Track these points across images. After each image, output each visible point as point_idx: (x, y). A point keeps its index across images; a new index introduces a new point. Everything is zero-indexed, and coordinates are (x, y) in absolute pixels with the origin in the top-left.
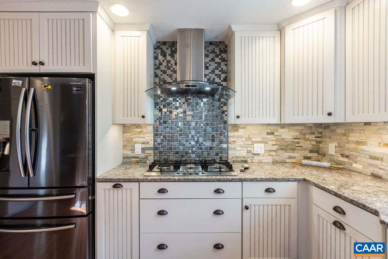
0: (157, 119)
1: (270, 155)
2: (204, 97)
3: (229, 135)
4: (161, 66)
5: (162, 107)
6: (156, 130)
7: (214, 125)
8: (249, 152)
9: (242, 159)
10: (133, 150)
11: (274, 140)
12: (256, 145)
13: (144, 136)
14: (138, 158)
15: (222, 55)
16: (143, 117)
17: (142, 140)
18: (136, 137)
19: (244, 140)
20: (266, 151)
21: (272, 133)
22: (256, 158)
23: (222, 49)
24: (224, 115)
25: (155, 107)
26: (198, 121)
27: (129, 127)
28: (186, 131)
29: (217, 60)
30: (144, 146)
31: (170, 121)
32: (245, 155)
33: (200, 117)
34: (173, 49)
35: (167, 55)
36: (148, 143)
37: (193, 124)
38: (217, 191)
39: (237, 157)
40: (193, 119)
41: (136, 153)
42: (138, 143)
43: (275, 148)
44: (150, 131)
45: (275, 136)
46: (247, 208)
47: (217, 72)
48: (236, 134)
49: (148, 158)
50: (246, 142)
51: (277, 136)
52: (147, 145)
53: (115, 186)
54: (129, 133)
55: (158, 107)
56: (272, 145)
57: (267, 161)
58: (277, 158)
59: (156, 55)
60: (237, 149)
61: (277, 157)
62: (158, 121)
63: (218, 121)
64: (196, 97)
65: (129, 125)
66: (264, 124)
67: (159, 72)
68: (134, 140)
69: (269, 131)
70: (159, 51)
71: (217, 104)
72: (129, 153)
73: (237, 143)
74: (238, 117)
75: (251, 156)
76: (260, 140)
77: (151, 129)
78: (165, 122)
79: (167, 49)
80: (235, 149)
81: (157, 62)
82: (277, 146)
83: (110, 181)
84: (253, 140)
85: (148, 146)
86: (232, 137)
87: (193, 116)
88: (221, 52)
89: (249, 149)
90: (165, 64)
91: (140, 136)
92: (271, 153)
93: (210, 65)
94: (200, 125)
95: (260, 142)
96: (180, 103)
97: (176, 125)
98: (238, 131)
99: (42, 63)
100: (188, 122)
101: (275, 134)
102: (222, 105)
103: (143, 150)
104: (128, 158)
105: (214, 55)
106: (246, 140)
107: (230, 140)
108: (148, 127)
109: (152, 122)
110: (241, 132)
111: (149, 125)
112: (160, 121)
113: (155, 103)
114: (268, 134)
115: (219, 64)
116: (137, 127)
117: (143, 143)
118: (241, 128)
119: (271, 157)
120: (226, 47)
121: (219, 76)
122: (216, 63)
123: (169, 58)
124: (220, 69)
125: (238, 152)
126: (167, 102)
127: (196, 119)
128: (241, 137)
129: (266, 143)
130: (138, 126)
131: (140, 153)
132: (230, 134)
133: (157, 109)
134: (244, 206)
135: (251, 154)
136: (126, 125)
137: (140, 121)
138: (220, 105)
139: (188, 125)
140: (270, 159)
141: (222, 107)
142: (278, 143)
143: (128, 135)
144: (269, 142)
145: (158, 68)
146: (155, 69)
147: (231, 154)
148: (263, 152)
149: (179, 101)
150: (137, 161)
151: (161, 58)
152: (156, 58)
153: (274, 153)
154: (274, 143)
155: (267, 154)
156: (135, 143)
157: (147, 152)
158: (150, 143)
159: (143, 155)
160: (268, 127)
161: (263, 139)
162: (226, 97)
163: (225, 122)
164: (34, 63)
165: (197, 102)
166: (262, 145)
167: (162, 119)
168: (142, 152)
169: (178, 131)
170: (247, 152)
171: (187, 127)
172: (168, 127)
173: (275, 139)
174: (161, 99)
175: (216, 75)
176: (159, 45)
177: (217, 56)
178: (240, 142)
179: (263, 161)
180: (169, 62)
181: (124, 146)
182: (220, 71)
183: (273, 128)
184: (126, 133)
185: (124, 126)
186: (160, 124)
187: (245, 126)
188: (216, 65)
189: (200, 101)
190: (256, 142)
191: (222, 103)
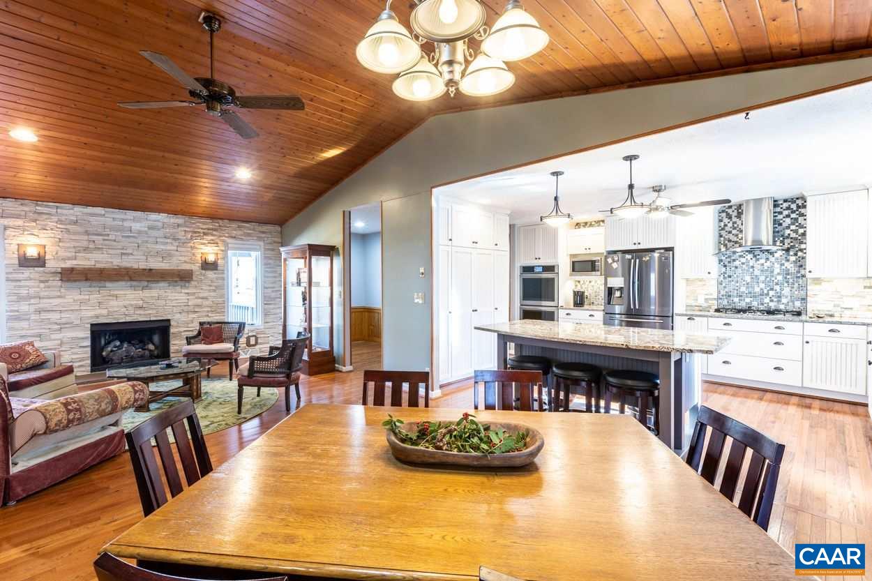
1: (869, 310)
3: (808, 288)
4: (726, 228)
5: (726, 263)
6: (720, 283)
8: (836, 305)
12: (846, 298)
13: (708, 288)
14: (701, 306)
15: (800, 210)
16: (709, 273)
17: (705, 292)
18: (699, 289)
19: (830, 293)
20: (862, 305)
23: (800, 204)
24: (802, 269)
25: (719, 263)
27: (692, 281)
29: (793, 216)
30: (707, 297)
31: (735, 276)
32: (830, 308)
34: (740, 211)
35: (733, 216)
36: (711, 294)
37: (762, 278)
38: (778, 328)
39: (819, 311)
42: (701, 294)
44: (714, 284)
46: (807, 342)
47: (793, 227)
48: (818, 287)
49: (711, 307)
50: (832, 296)
53: (689, 319)
55: (722, 263)
59: (720, 218)
60: (820, 302)
62: (722, 275)
66: (859, 278)
67: (723, 233)
68: (698, 292)
69: (868, 285)
70: (724, 215)
72: (692, 302)
73: (820, 297)
74: (810, 272)
75: (839, 310)
76: (854, 294)
77: (715, 282)
78: (730, 277)
79: (733, 211)
80: (816, 302)
81: (722, 224)
83: (686, 315)
84: (842, 293)
85: (711, 297)
86: (813, 290)
87: (762, 270)
88: (798, 207)
89: (837, 303)
90: (730, 225)
91: (703, 288)
93: (784, 221)
95: (853, 296)
96: (747, 259)
98: (820, 284)
99: (639, 244)
102: (799, 259)
103: (706, 300)
105: (790, 211)
106: (832, 294)
108: (712, 281)
109: (716, 276)
110: (825, 285)
111: (713, 279)
112: (724, 276)
113: (719, 260)
114: (865, 287)
115: (796, 219)
116: (700, 281)
117: (706, 294)
118: (825, 282)
119: (870, 312)
120: (805, 202)
121: (796, 231)
122: (792, 219)
123: (734, 219)
124: (797, 224)
125: (821, 306)
128: (825, 290)
129: (863, 297)
130: (702, 280)
131: (703, 302)
132: (810, 287)
133: (722, 265)
134: (805, 341)
135: (839, 308)
137: (705, 276)
138: (796, 259)
141: (799, 261)
145: (723, 229)
146: (720, 230)
147: (812, 306)
150: (700, 309)
151: (726, 220)
152: (721, 221)
155: (863, 309)
156: (698, 294)
157: (710, 301)
158: (714, 294)
159: (706, 304)
160: (866, 281)
161: (857, 292)
163: (803, 276)
164: (635, 244)
166: (856, 299)
167: (726, 274)
168: (705, 302)
170: (834, 306)
172: (733, 281)
174: (726, 256)
175: (791, 230)
176: (724, 209)
177: (793, 212)
178: (823, 295)
180: (734, 223)
181: (687, 296)
182: (797, 226)
185: (687, 280)
186: (725, 278)
188: (793, 220)
190: (848, 296)
191: (799, 257)
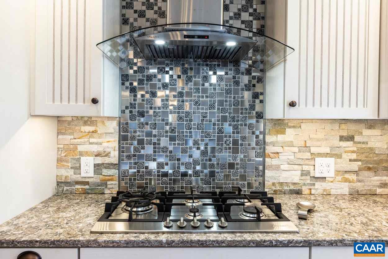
0: (127, 108)
1: (346, 180)
2: (219, 65)
3: (267, 140)
4: (135, 3)
5: (135, 84)
6: (123, 128)
7: (238, 121)
8: (305, 173)
9: (292, 187)
10: (77, 169)
11: (353, 152)
12: (318, 160)
13: (100, 140)
14: (87, 183)
16: (95, 101)
17: (95, 149)
18: (84, 143)
19: (296, 150)
20: (337, 172)
21: (351, 138)
22: (318, 185)
24: (257, 101)
25: (123, 84)
26: (206, 113)
27: (69, 123)
28: (183, 132)
30: (99, 160)
31: (151, 112)
32: (296, 179)
33: (211, 105)
36: (107, 155)
37: (196, 120)
39: (281, 184)
40: (198, 109)
41: (83, 175)
42: (87, 154)
43: (355, 166)
44: (112, 131)
45: (355, 143)
47: (245, 16)
48: (280, 138)
49: (106, 184)
50: (300, 155)
51: (360, 143)
52: (106, 158)
54: (70, 134)
55: (127, 84)
56: (350, 160)
57: (339, 192)
58: (359, 186)
60: (282, 167)
61: (359, 184)
62: (127, 111)
63: (246, 113)
64: (203, 65)
65: (70, 119)
66: (334, 121)
67: (130, 14)
68: (80, 148)
69: (345, 134)
71: (245, 79)
72: (69, 174)
73: (282, 157)
74: (292, 104)
75: (309, 182)
76: (328, 150)
77: (113, 126)
78: (142, 114)
80: (277, 168)
82: (360, 163)
83: (11, 244)
84: (313, 150)
85: (107, 160)
86: (273, 144)
87: (197, 103)
89: (306, 168)
91: (92, 140)
92: (347, 176)
94: (210, 121)
95: (326, 155)
96: (171, 76)
97: (163, 120)
98: (283, 132)
100: (188, 113)
101: (357, 139)
102: (254, 82)
103: (98, 168)
104: (67, 183)
106: (300, 151)
107: (269, 149)
108: (108, 123)
109: (116, 113)
110: (290, 134)
111: (109, 118)
112: (131, 112)
113: (122, 75)
114: (342, 138)
116: (85, 123)
117: (98, 155)
118: (290, 127)
119: (347, 184)
121: (249, 25)
124: (251, 10)
125: (285, 174)
126: (145, 74)
127: (203, 109)
128: (291, 145)
129: (339, 156)
130: (88, 121)
131: (91, 174)
132: (269, 139)
133: (127, 88)
135: (308, 177)
136: (63, 119)
137: (89, 110)
138: (250, 81)
139: (187, 121)
140: (345, 188)
141: (254, 86)
142: (362, 157)
143: (67, 139)
144: (344, 155)
146: (123, 7)
147: (271, 177)
148: (332, 174)
149: (171, 72)
150: (85, 189)
153: (353, 177)
154: (354, 156)
155: (339, 178)
156: (81, 154)
157: (105, 172)
158: (112, 154)
159: (97, 179)
160: (343, 126)
161: (332, 148)
162: (261, 66)
163: (260, 116)
165: (205, 74)
166: (331, 160)
167: (135, 108)
168: (95, 172)
169: (167, 132)
170: (302, 175)
171: (185, 123)
172: (147, 124)
173: (355, 149)
174: (135, 68)
175: (243, 22)
178: (287, 154)
179: (333, 192)
181: (59, 160)
182: (251, 15)
183: (353, 127)
184: (63, 134)
185: (59, 119)
186: (132, 118)
187: (298, 124)
188: (243, 2)
189: (211, 73)
190: (320, 155)
191: (254, 78)
